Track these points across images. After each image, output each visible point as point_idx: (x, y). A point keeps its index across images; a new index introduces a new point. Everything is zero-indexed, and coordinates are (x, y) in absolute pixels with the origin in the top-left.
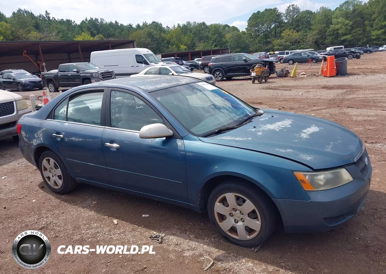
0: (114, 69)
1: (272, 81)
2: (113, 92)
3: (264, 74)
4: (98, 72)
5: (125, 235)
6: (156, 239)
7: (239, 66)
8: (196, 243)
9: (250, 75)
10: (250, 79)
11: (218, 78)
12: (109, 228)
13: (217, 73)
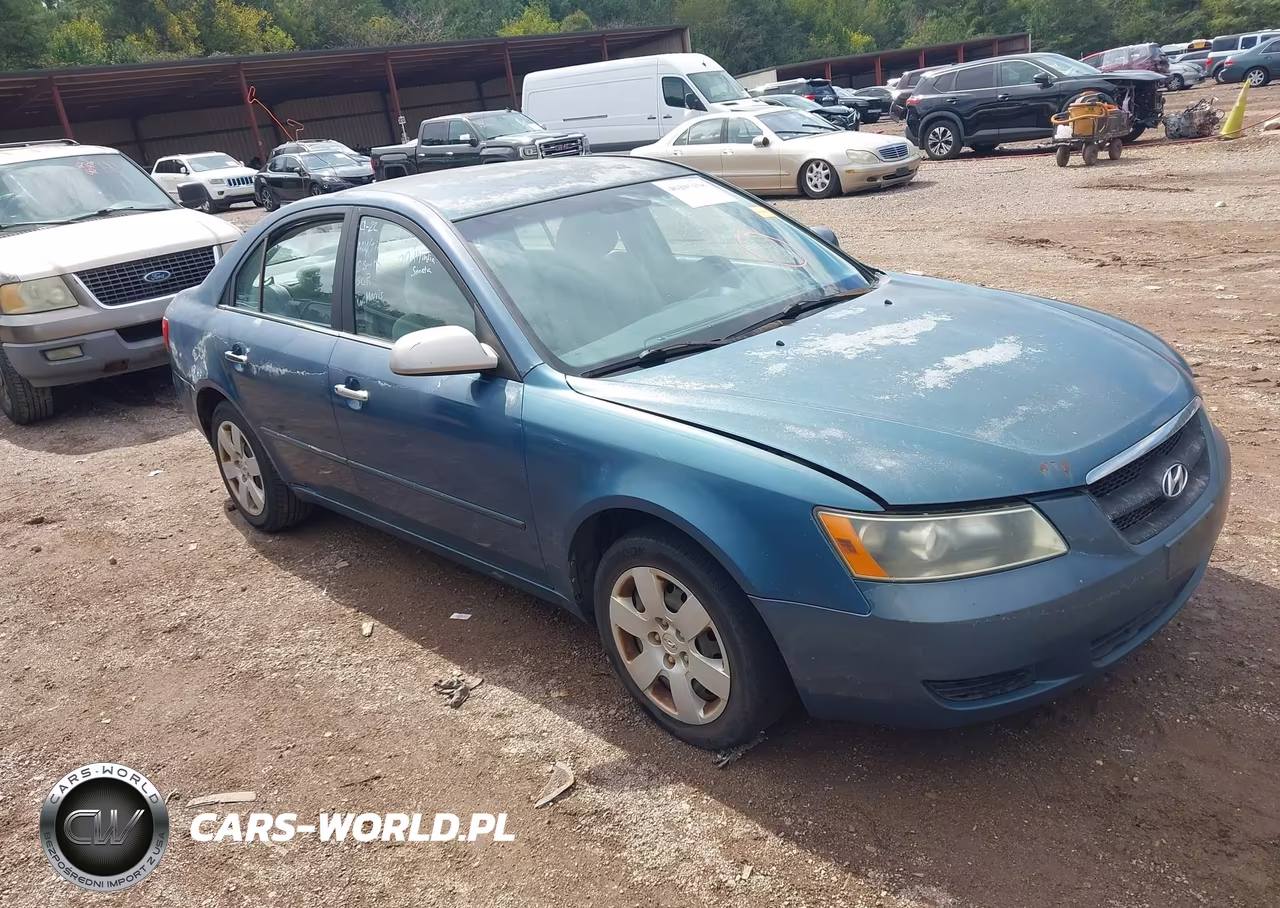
0: (585, 130)
1: (1139, 155)
2: (364, 221)
3: (1107, 130)
4: (534, 141)
5: (373, 672)
6: (448, 691)
7: (1023, 102)
8: (558, 717)
9: (1051, 134)
10: (1052, 151)
11: (941, 147)
12: (340, 645)
13: (937, 130)
